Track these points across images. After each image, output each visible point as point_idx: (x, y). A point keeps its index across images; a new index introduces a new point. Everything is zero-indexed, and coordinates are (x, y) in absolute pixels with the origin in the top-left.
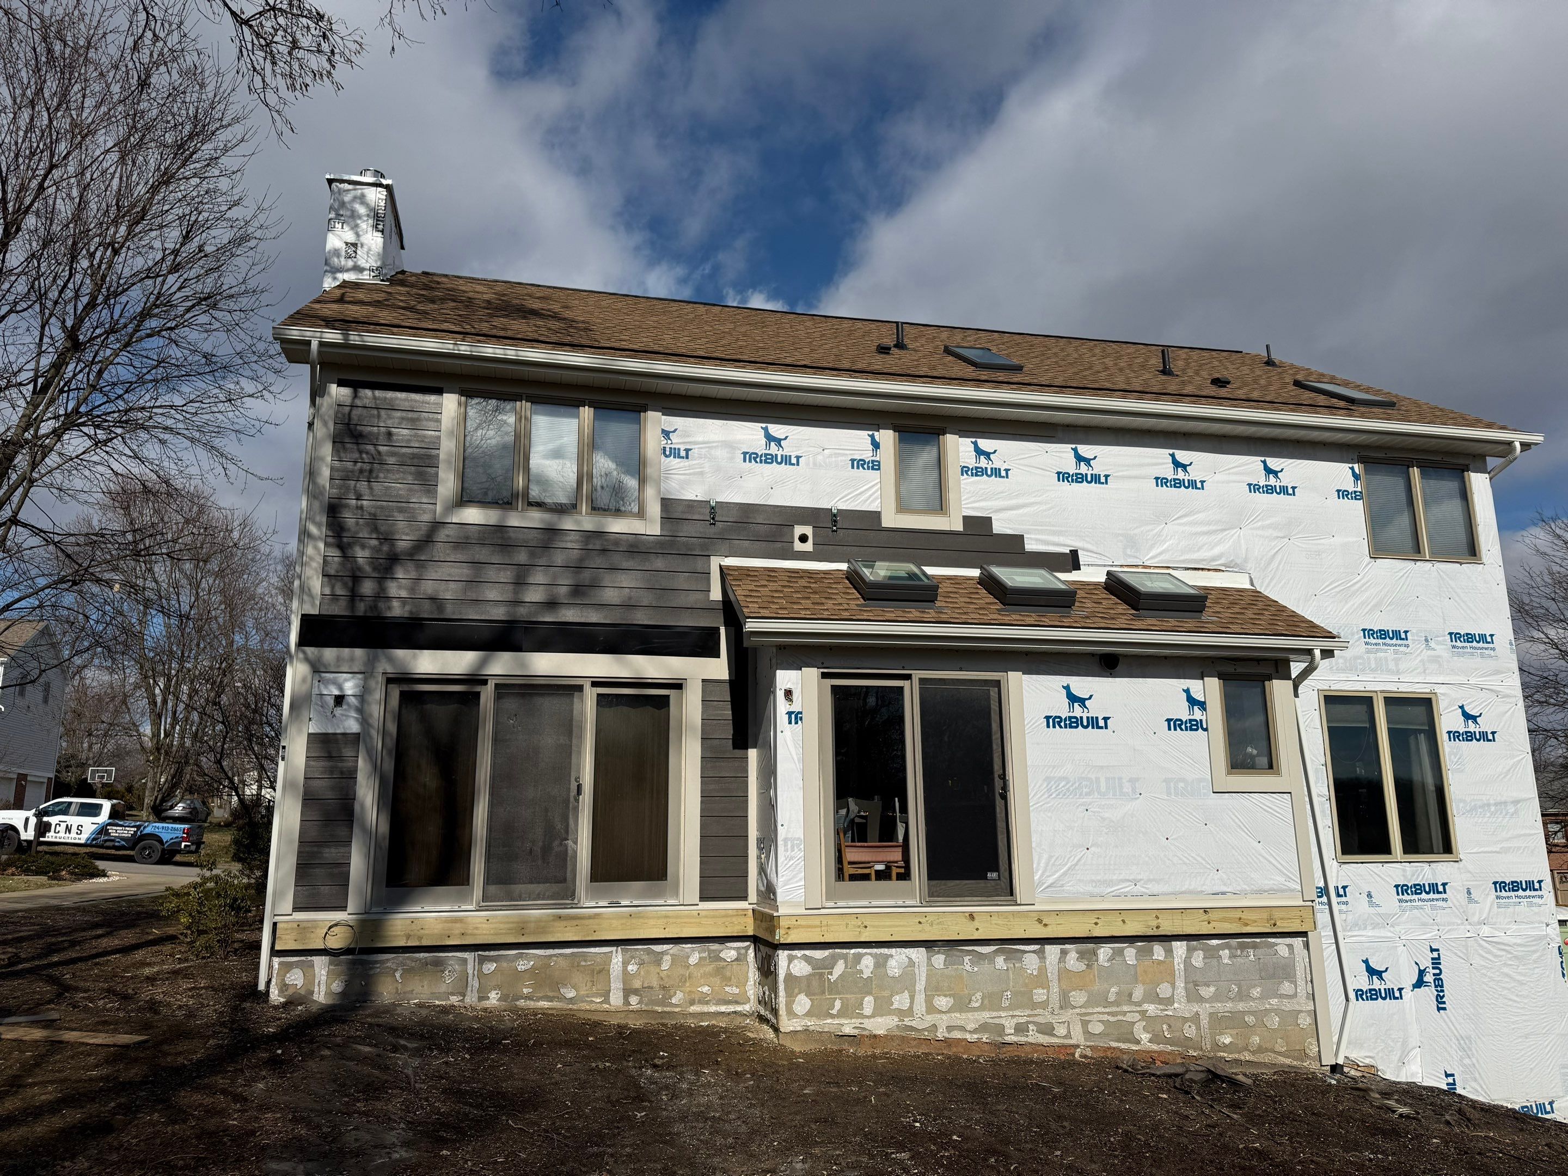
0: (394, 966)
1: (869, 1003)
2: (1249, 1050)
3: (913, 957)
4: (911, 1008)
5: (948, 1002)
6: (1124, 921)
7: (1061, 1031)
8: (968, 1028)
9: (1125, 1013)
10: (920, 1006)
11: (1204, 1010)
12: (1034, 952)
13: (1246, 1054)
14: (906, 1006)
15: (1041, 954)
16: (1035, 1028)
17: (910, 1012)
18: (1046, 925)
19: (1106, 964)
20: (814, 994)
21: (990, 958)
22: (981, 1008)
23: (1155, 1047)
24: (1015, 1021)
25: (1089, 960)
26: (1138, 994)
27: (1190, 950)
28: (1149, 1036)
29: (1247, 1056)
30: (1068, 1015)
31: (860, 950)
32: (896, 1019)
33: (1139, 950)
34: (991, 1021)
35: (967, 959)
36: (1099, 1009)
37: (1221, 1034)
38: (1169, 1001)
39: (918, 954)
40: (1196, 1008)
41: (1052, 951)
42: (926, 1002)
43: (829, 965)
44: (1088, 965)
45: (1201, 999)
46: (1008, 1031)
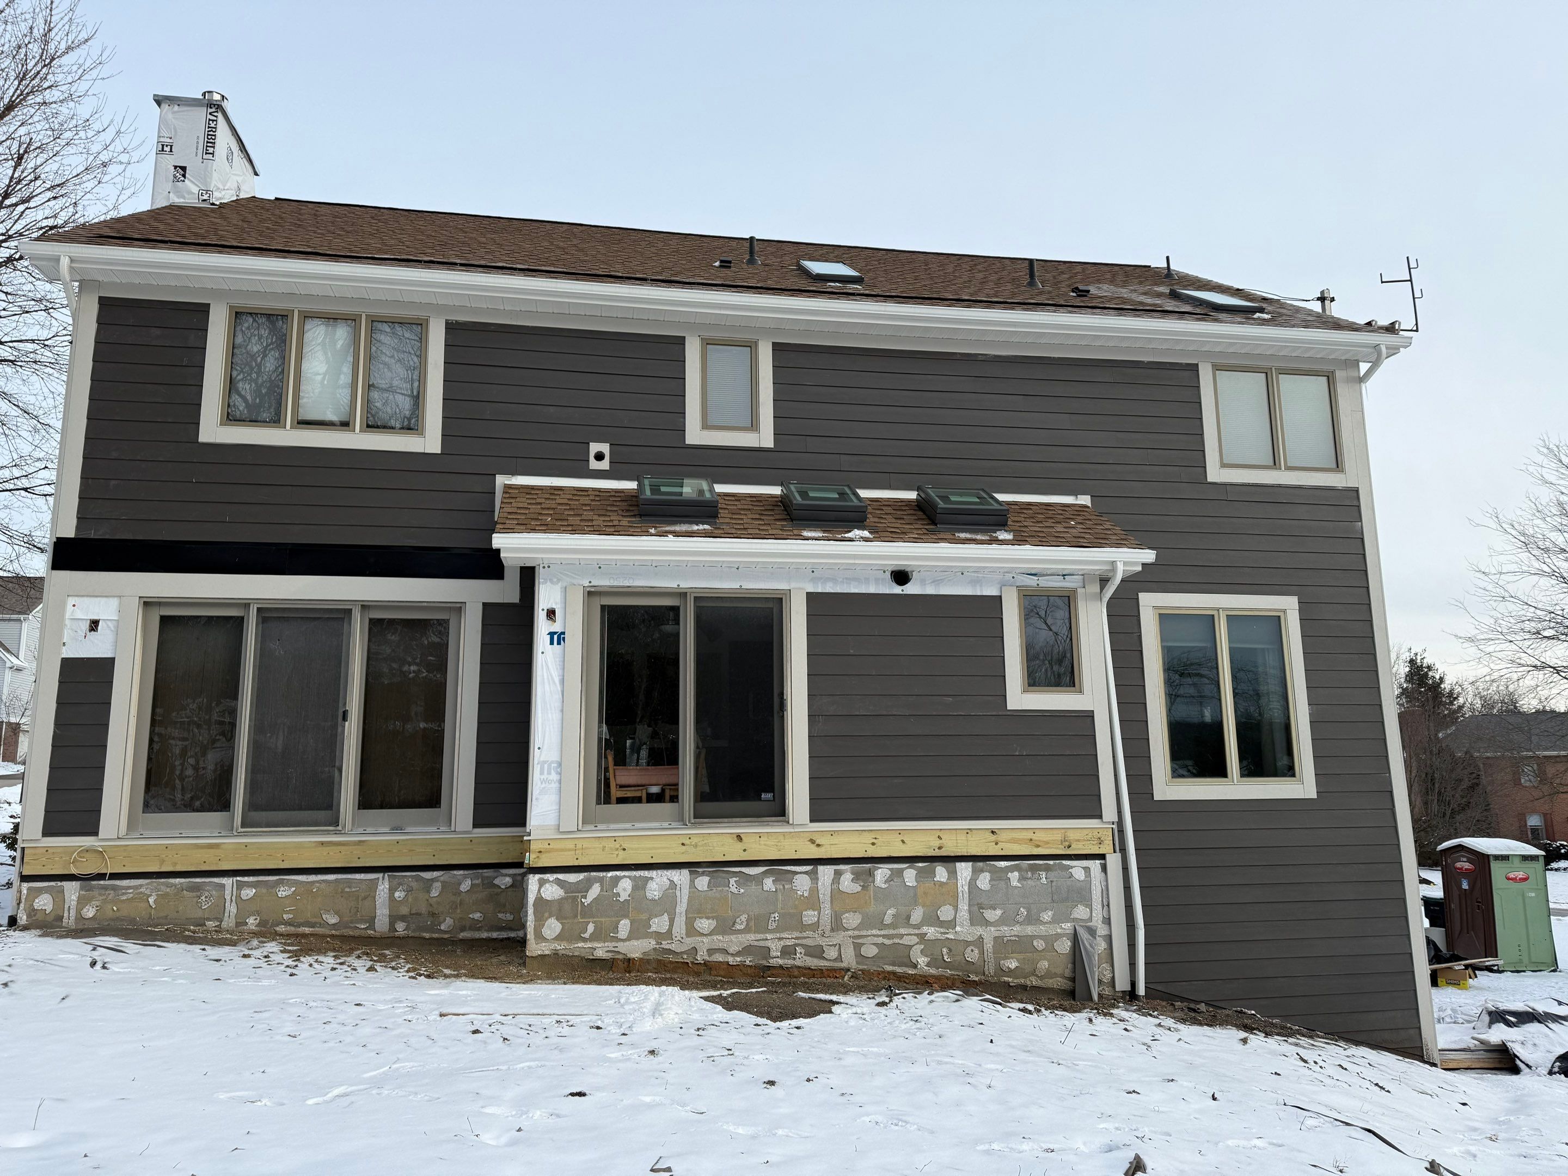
0: (148, 892)
1: (624, 926)
2: (1037, 976)
3: (675, 879)
4: (670, 931)
5: (709, 924)
6: (903, 842)
7: (832, 953)
8: (731, 951)
9: (902, 936)
10: (680, 928)
11: (989, 934)
12: (806, 873)
13: (1033, 979)
14: (664, 929)
15: (813, 875)
16: (803, 951)
17: (669, 934)
18: (818, 845)
19: (884, 886)
20: (566, 918)
21: (759, 879)
22: (747, 930)
23: (933, 971)
24: (782, 943)
25: (864, 881)
26: (917, 915)
27: (976, 872)
28: (926, 960)
29: (1034, 981)
30: (838, 938)
31: (618, 873)
32: (654, 943)
33: (920, 871)
34: (756, 943)
35: (732, 881)
36: (875, 932)
37: (1006, 958)
38: (952, 924)
39: (680, 876)
40: (979, 931)
41: (826, 872)
42: (686, 924)
43: (584, 888)
44: (863, 886)
45: (987, 923)
46: (773, 954)
